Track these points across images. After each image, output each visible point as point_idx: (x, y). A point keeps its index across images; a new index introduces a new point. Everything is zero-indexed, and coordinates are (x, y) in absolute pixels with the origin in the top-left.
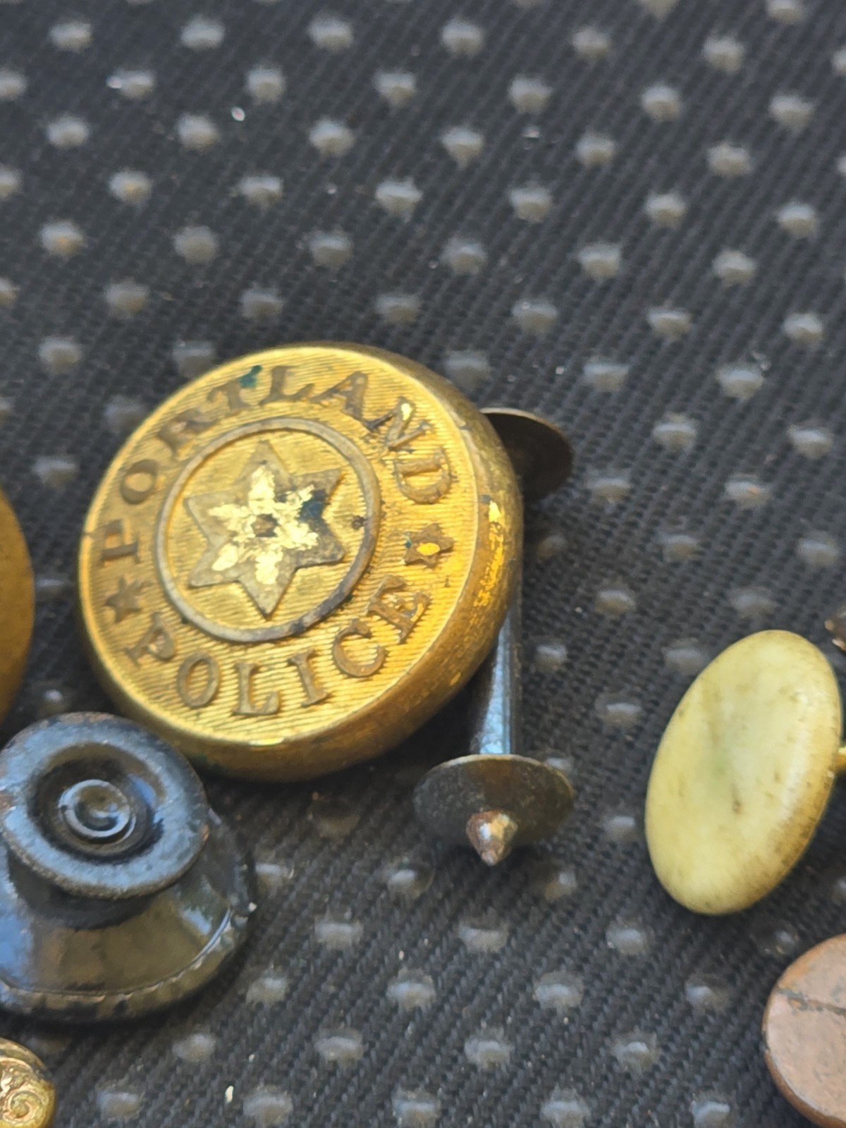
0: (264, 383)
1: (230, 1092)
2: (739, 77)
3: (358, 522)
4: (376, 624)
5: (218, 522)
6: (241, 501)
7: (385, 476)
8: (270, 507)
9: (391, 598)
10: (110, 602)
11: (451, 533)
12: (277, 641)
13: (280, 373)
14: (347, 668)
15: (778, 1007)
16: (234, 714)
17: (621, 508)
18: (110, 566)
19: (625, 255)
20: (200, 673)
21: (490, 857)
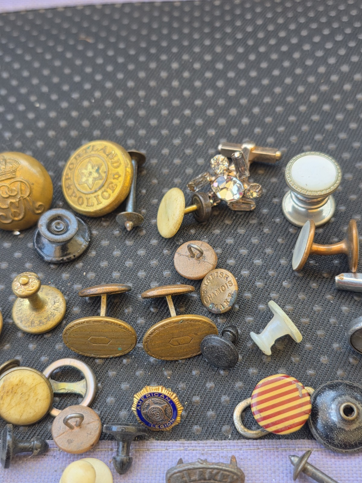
0: (91, 148)
1: (85, 273)
2: (178, 88)
3: (105, 172)
4: (109, 190)
5: (83, 173)
6: (86, 169)
7: (109, 164)
8: (91, 170)
9: (110, 185)
10: (67, 187)
11: (120, 173)
12: (92, 193)
13: (93, 146)
14: (104, 197)
15: (176, 256)
16: (87, 206)
17: (156, 166)
18: (67, 181)
19: (158, 121)
20: (81, 199)
21: (129, 229)
